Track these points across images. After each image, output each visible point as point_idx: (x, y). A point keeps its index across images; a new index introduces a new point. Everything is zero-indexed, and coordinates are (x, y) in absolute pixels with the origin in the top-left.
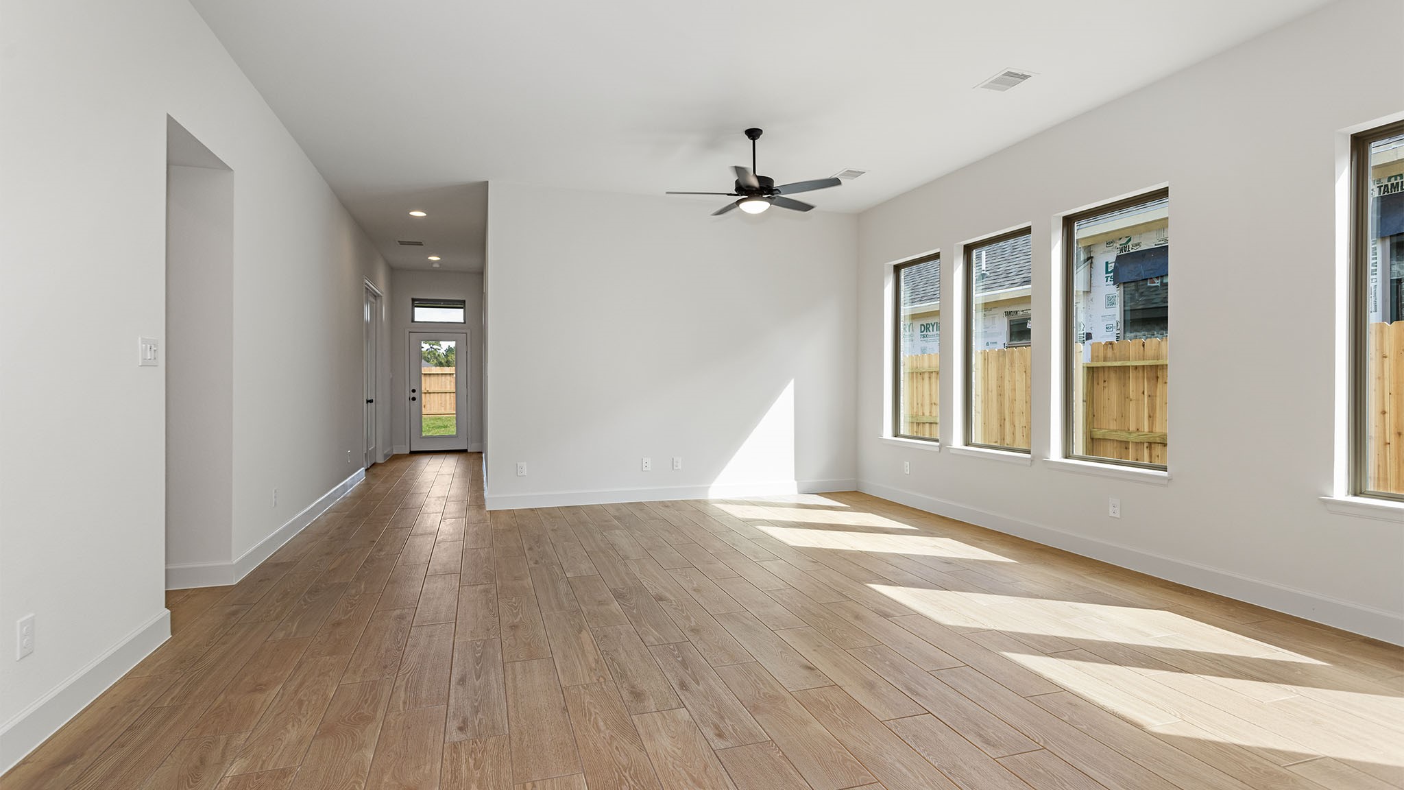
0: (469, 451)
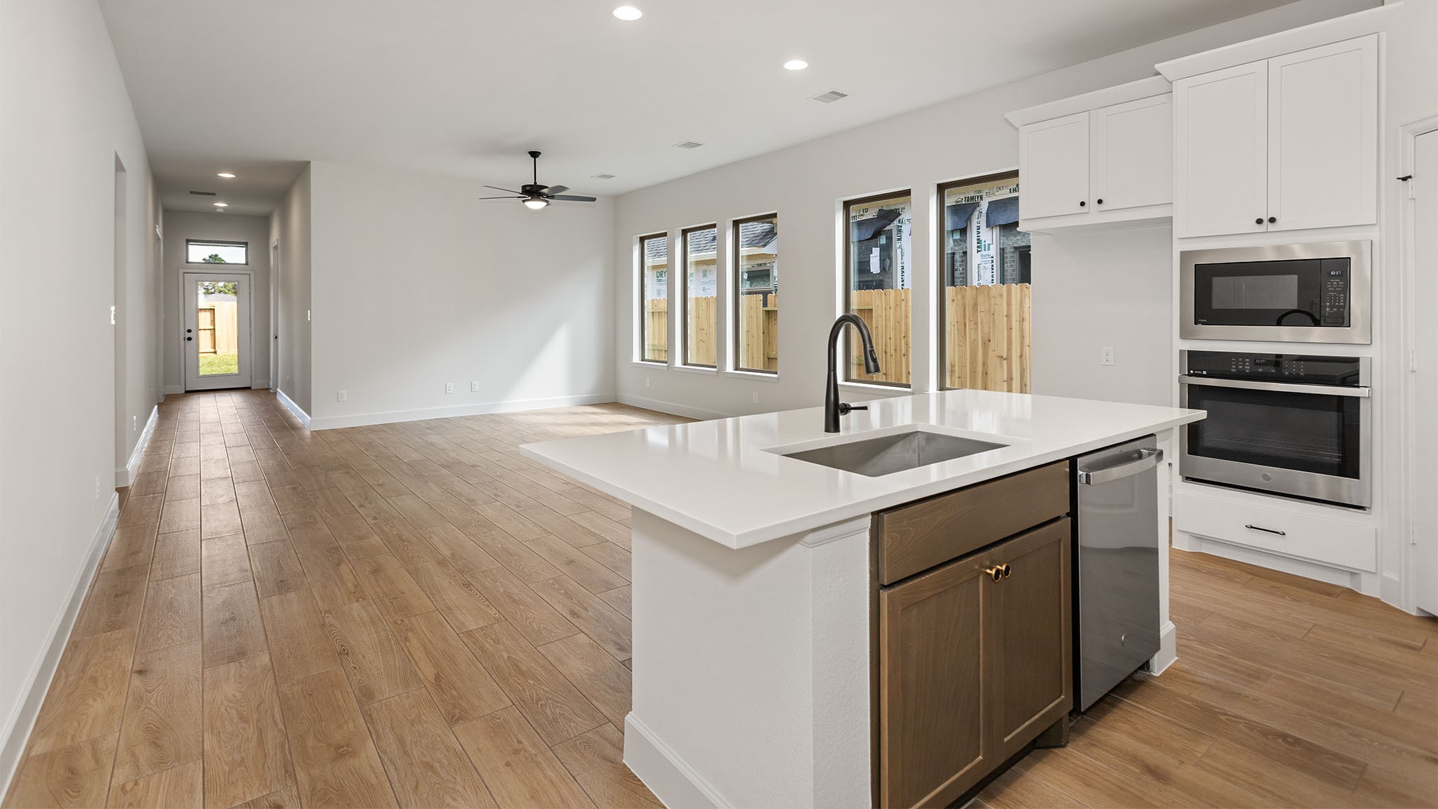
0: (252, 388)
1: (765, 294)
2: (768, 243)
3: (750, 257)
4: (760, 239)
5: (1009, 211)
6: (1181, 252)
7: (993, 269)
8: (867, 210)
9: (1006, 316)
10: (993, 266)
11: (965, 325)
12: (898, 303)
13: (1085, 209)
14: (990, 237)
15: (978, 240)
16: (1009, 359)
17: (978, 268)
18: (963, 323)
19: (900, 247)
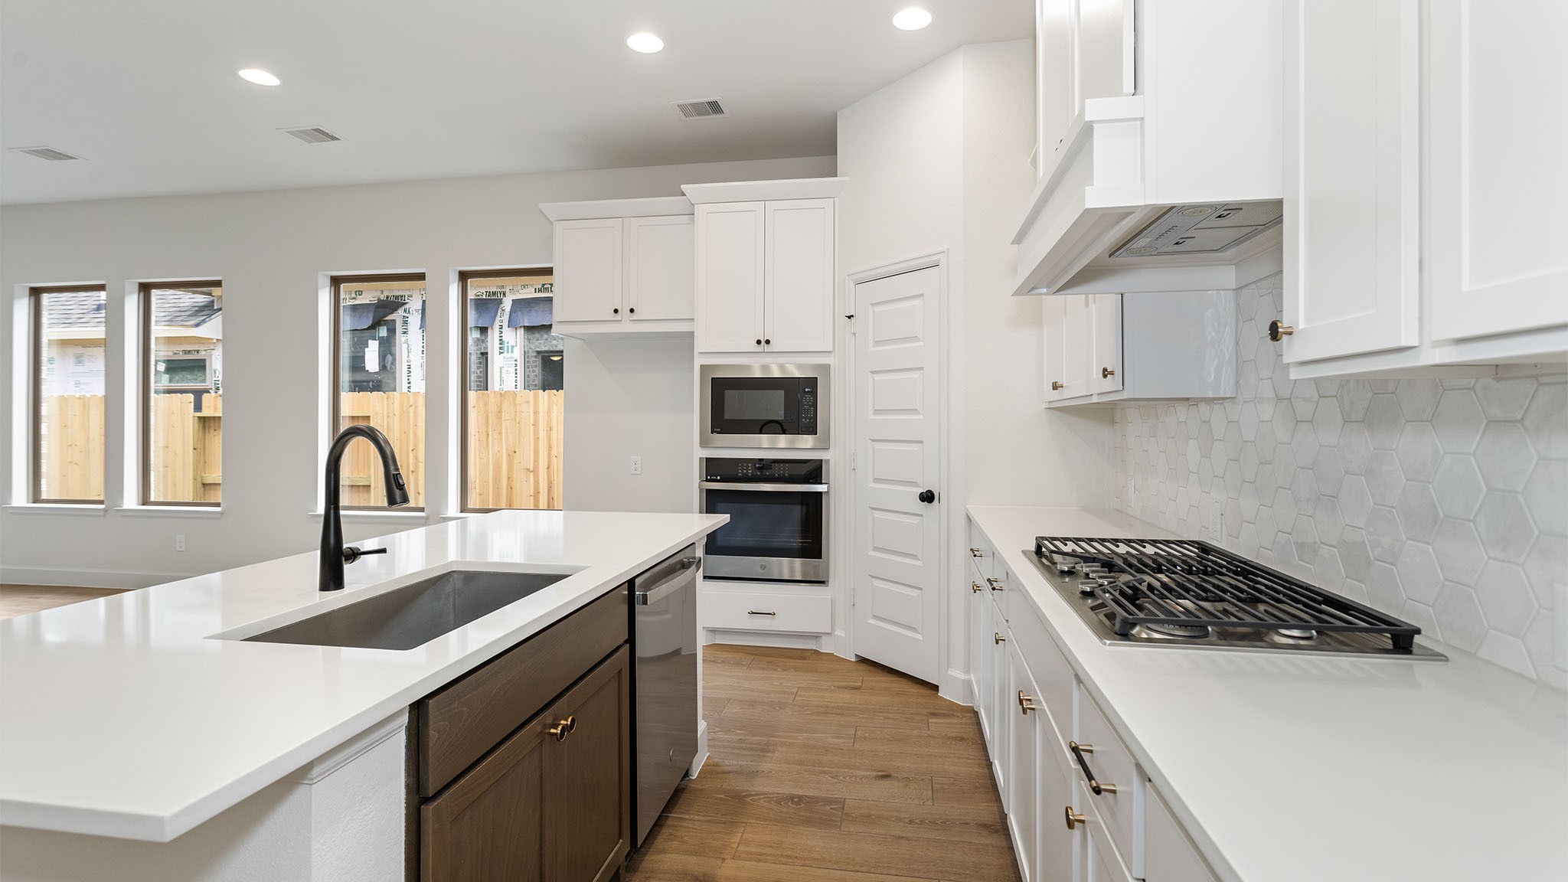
1: (198, 394)
2: (204, 321)
3: (170, 340)
4: (190, 316)
5: (533, 312)
6: (701, 366)
7: (516, 374)
8: (360, 293)
9: (533, 425)
10: (516, 370)
11: (488, 434)
12: (405, 410)
13: (618, 317)
14: (515, 339)
15: (500, 340)
16: (535, 471)
17: (501, 371)
18: (485, 433)
19: (406, 342)
